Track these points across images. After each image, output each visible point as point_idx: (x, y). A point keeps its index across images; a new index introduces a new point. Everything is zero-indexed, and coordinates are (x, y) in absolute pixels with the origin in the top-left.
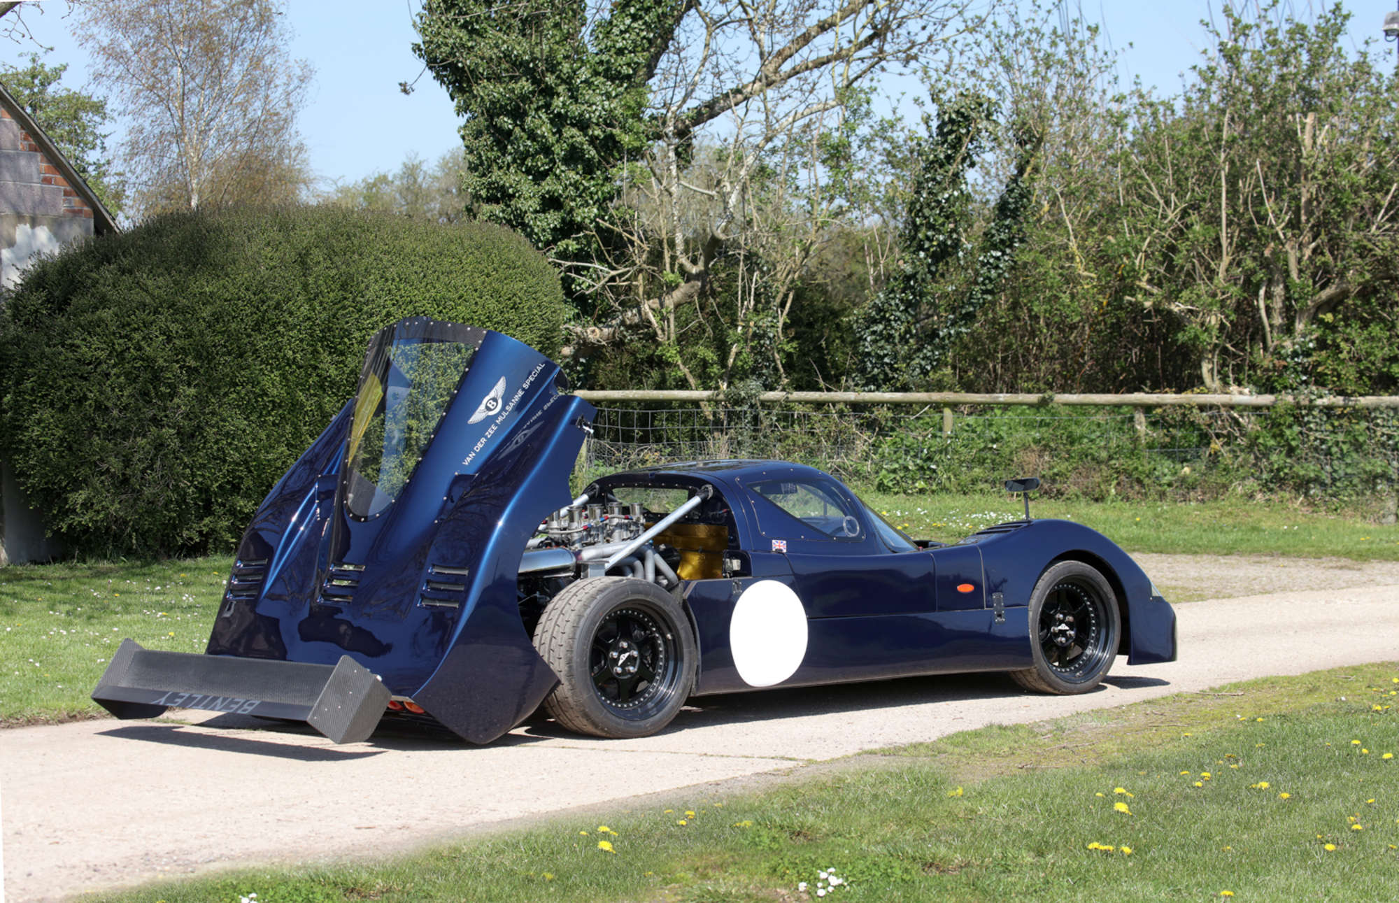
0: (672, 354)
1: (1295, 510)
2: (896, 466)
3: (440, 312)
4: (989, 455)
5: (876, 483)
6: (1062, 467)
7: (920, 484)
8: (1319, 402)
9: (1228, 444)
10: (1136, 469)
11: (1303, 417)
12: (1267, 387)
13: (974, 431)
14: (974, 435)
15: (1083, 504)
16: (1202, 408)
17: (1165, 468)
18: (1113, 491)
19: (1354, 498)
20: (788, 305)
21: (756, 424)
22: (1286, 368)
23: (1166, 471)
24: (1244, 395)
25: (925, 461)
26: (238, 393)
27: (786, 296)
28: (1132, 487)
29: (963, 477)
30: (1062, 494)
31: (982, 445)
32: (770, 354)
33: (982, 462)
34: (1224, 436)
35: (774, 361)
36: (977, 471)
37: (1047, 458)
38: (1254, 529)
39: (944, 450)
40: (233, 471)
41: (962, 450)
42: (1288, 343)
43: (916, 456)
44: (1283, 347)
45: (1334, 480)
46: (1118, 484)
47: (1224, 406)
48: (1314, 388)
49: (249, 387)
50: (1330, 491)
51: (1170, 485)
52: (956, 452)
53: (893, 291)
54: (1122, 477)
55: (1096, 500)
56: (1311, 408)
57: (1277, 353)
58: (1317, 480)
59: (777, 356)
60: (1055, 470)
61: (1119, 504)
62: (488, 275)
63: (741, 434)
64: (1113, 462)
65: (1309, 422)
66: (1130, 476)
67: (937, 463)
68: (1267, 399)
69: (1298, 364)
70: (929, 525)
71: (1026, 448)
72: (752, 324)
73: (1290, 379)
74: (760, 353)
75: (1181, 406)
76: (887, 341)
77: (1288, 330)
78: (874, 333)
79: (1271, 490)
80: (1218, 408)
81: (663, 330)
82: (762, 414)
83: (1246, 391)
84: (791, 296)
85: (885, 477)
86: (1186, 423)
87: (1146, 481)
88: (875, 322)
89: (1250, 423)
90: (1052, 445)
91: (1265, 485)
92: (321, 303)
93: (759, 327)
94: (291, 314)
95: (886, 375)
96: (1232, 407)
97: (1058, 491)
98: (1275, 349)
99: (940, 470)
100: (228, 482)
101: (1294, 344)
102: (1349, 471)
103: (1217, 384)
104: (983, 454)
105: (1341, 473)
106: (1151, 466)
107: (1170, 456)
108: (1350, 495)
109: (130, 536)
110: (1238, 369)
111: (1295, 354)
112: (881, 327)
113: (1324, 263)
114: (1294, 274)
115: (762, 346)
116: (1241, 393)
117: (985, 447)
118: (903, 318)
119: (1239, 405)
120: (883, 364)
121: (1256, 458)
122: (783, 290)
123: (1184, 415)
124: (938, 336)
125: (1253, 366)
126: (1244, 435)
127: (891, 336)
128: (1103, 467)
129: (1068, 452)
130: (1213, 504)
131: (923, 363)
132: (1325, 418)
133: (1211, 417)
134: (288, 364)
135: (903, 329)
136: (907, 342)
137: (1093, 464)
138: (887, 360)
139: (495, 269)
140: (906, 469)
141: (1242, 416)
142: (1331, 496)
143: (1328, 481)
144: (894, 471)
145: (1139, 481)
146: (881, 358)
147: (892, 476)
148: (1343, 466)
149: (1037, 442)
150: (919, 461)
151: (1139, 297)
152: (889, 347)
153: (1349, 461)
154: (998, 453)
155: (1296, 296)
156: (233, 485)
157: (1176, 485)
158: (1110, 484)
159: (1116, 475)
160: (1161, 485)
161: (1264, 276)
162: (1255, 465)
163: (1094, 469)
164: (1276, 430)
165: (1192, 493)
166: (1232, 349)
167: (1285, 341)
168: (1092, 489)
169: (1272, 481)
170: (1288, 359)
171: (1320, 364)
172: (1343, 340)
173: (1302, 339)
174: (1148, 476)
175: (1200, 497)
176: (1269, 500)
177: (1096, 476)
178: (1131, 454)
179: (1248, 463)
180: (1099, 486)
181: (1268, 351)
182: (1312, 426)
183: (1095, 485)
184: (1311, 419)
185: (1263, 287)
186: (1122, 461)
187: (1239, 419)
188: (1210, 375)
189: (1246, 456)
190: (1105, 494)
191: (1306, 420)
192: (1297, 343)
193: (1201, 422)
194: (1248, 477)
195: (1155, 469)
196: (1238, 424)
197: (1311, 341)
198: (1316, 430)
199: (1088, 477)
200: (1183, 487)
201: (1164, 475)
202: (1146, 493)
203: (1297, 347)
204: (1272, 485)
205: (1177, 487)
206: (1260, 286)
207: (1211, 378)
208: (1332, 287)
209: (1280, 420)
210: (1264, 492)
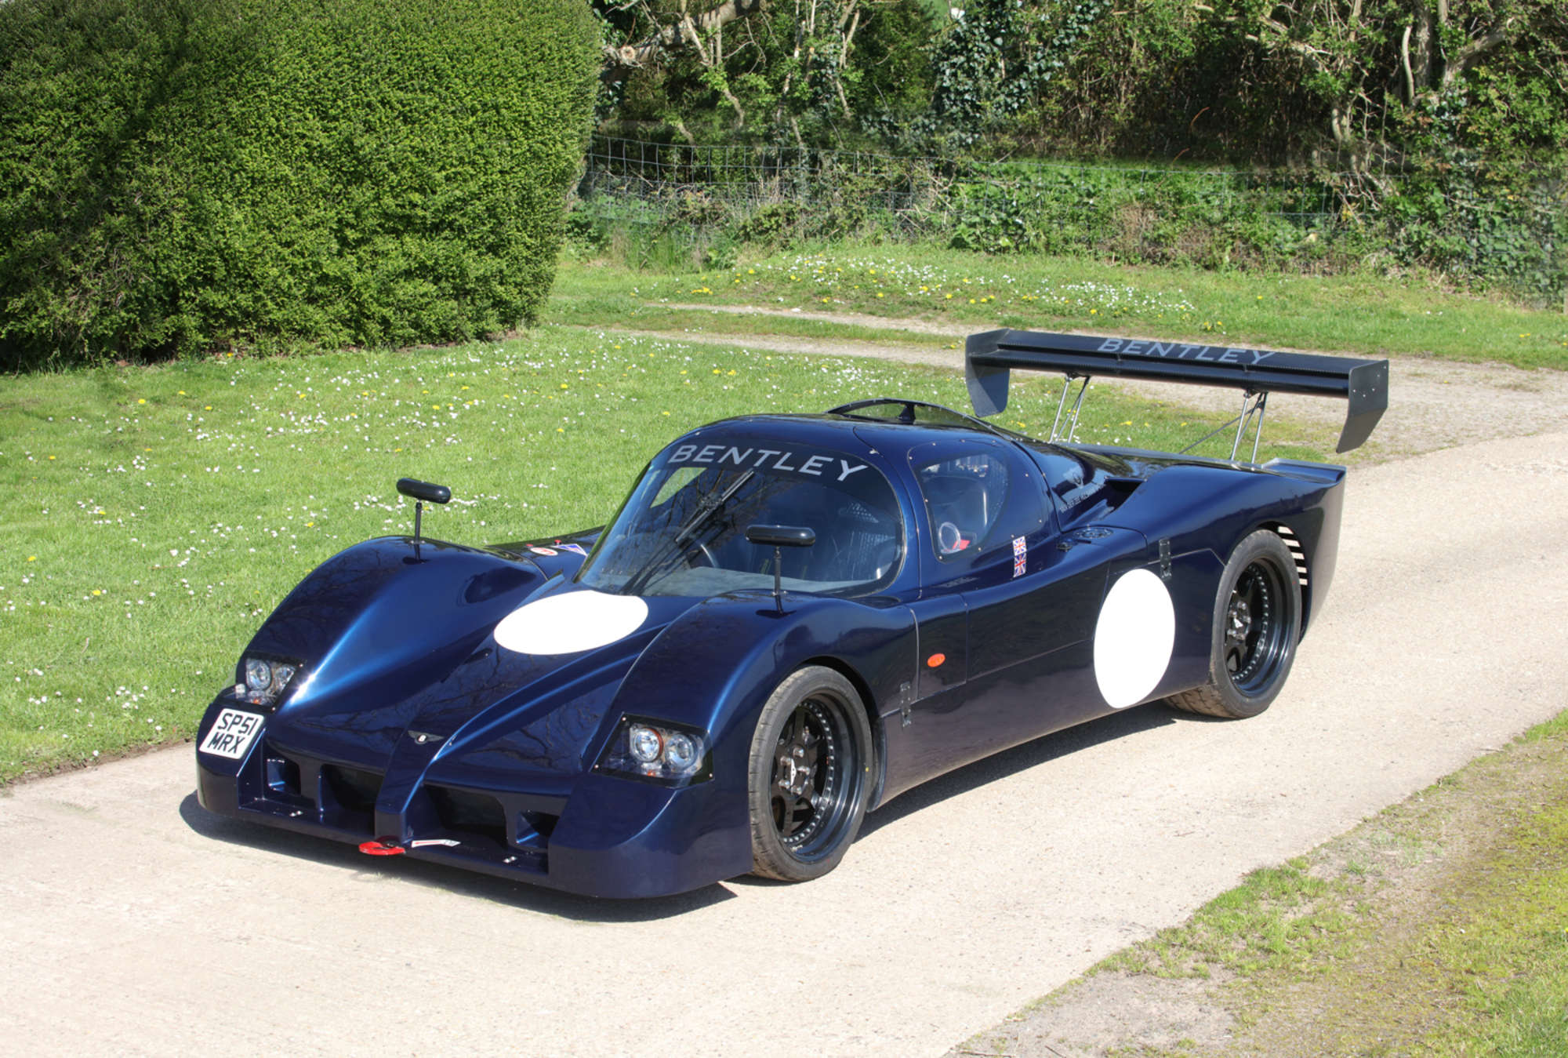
0: (718, 80)
1: (1436, 288)
2: (977, 219)
3: (453, 67)
4: (1084, 211)
5: (952, 238)
6: (1166, 228)
7: (1004, 241)
9: (1360, 209)
10: (1255, 234)
11: (1447, 182)
13: (1069, 183)
14: (1068, 187)
15: (1193, 273)
17: (1286, 232)
18: (1227, 259)
19: (1502, 277)
20: (853, 28)
21: (813, 166)
22: (1431, 125)
23: (1289, 237)
25: (1009, 215)
26: (210, 170)
27: (851, 17)
28: (1248, 255)
29: (1053, 233)
30: (1168, 260)
31: (1077, 199)
32: (831, 84)
33: (1075, 219)
34: (1357, 201)
35: (837, 93)
36: (1070, 229)
37: (1151, 217)
38: (1393, 314)
39: (1033, 203)
40: (204, 261)
41: (1054, 204)
42: (1434, 98)
43: (999, 209)
44: (1429, 102)
45: (1480, 256)
46: (1233, 250)
48: (1464, 150)
49: (223, 162)
50: (1474, 268)
51: (1292, 253)
52: (1044, 205)
53: (977, 18)
54: (1238, 243)
55: (1207, 267)
56: (1457, 173)
57: (1420, 107)
58: (1461, 256)
59: (840, 87)
60: (1161, 232)
61: (1234, 274)
62: (511, 21)
63: (797, 175)
64: (1228, 225)
65: (1455, 189)
66: (1246, 241)
67: (1023, 217)
69: (1444, 121)
70: (1018, 297)
71: (1127, 204)
72: (812, 50)
73: (1435, 138)
74: (821, 84)
76: (969, 76)
77: (1434, 82)
78: (953, 65)
79: (1407, 264)
81: (707, 51)
82: (821, 154)
84: (857, 16)
85: (963, 231)
86: (1313, 184)
87: (1265, 248)
88: (956, 53)
89: (1387, 187)
90: (1157, 202)
91: (1401, 259)
92: (310, 61)
93: (820, 55)
94: (273, 73)
95: (966, 113)
97: (1163, 255)
98: (1419, 103)
99: (1027, 225)
100: (199, 274)
101: (1440, 100)
102: (1498, 246)
103: (1348, 139)
104: (1076, 209)
105: (1489, 248)
106: (1271, 232)
107: (1295, 221)
108: (1497, 275)
109: (82, 342)
110: (1374, 124)
111: (1440, 111)
112: (962, 59)
113: (1480, 10)
114: (1443, 18)
115: (823, 76)
117: (1079, 202)
118: (988, 49)
120: (963, 101)
121: (1392, 226)
122: (848, 10)
123: (1312, 175)
124: (1027, 69)
125: (1392, 122)
126: (1381, 201)
127: (973, 69)
128: (1216, 230)
129: (1176, 212)
130: (1342, 278)
131: (1009, 100)
132: (1472, 185)
133: (1342, 178)
134: (271, 134)
135: (987, 63)
136: (991, 76)
137: (1203, 226)
138: (967, 97)
139: (520, 14)
140: (987, 222)
141: (1379, 179)
142: (1476, 273)
143: (1473, 256)
144: (973, 225)
145: (1257, 248)
146: (959, 93)
147: (972, 230)
148: (1491, 241)
149: (1140, 198)
150: (1003, 215)
151: (1263, 35)
152: (970, 82)
153: (1498, 235)
154: (1093, 209)
155: (1446, 44)
156: (205, 276)
157: (1299, 253)
158: (1224, 251)
159: (1230, 241)
160: (1281, 254)
161: (1411, 18)
162: (1392, 235)
163: (1206, 232)
164: (1417, 197)
165: (1317, 264)
166: (1367, 100)
167: (1430, 95)
168: (1203, 254)
169: (1410, 255)
170: (1433, 116)
171: (1469, 124)
172: (1499, 98)
173: (1450, 94)
174: (1267, 242)
175: (1327, 269)
176: (1406, 276)
177: (1207, 239)
178: (1249, 216)
179: (1382, 232)
180: (1210, 252)
181: (1409, 105)
182: (1458, 193)
183: (1206, 251)
184: (1457, 186)
185: (1408, 31)
186: (1238, 225)
187: (1376, 182)
188: (1342, 127)
189: (1381, 224)
190: (1218, 261)
191: (1451, 186)
192: (1445, 98)
193: (1332, 184)
194: (1382, 248)
195: (1276, 235)
196: (1373, 188)
197: (1460, 96)
198: (1462, 199)
199: (1198, 241)
200: (1308, 256)
201: (1286, 241)
202: (1265, 261)
203: (1444, 103)
204: (1409, 259)
205: (1300, 257)
206: (1404, 30)
207: (1342, 131)
208: (1484, 37)
209: (1422, 185)
210: (1399, 266)
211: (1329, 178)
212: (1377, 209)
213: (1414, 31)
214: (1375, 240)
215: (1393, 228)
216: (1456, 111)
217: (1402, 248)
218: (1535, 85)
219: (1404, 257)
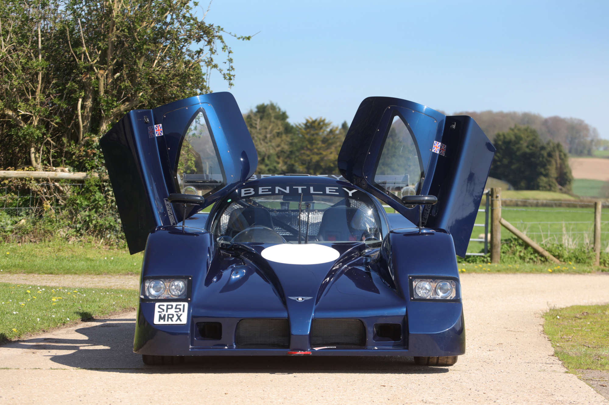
1: (100, 247)
9: (52, 204)
11: (104, 187)
12: (80, 168)
16: (37, 180)
17: (6, 220)
22: (95, 154)
23: (8, 222)
24: (65, 173)
34: (50, 199)
38: (87, 259)
42: (96, 138)
44: (93, 141)
47: (52, 179)
50: (120, 235)
51: (12, 231)
57: (88, 144)
58: (113, 228)
65: (108, 191)
68: (80, 175)
73: (96, 161)
75: (22, 179)
77: (95, 129)
79: (82, 234)
80: (47, 180)
83: (67, 169)
86: (24, 191)
89: (68, 191)
91: (77, 231)
96: (58, 180)
98: (86, 142)
101: (100, 140)
103: (40, 166)
107: (12, 213)
110: (57, 155)
113: (125, 88)
114: (102, 93)
116: (62, 171)
119: (63, 179)
121: (71, 213)
123: (24, 185)
125: (70, 154)
126: (65, 199)
130: (42, 244)
133: (42, 186)
141: (63, 187)
142: (121, 238)
143: (119, 228)
155: (104, 108)
157: (15, 231)
160: (5, 232)
161: (83, 94)
162: (72, 219)
164: (88, 195)
165: (27, 237)
166: (52, 142)
167: (93, 137)
169: (83, 229)
170: (96, 149)
175: (32, 240)
176: (81, 241)
179: (66, 217)
181: (79, 144)
187: (61, 188)
188: (36, 159)
189: (65, 212)
191: (106, 189)
193: (36, 190)
194: (66, 226)
196: (59, 191)
200: (21, 233)
201: (7, 224)
204: (83, 232)
205: (16, 233)
206: (78, 101)
207: (36, 161)
208: (127, 103)
209: (91, 188)
210: (77, 236)
211: (34, 186)
212: (62, 204)
213: (83, 102)
214: (62, 222)
215: (72, 215)
217: (78, 225)
219: (79, 230)
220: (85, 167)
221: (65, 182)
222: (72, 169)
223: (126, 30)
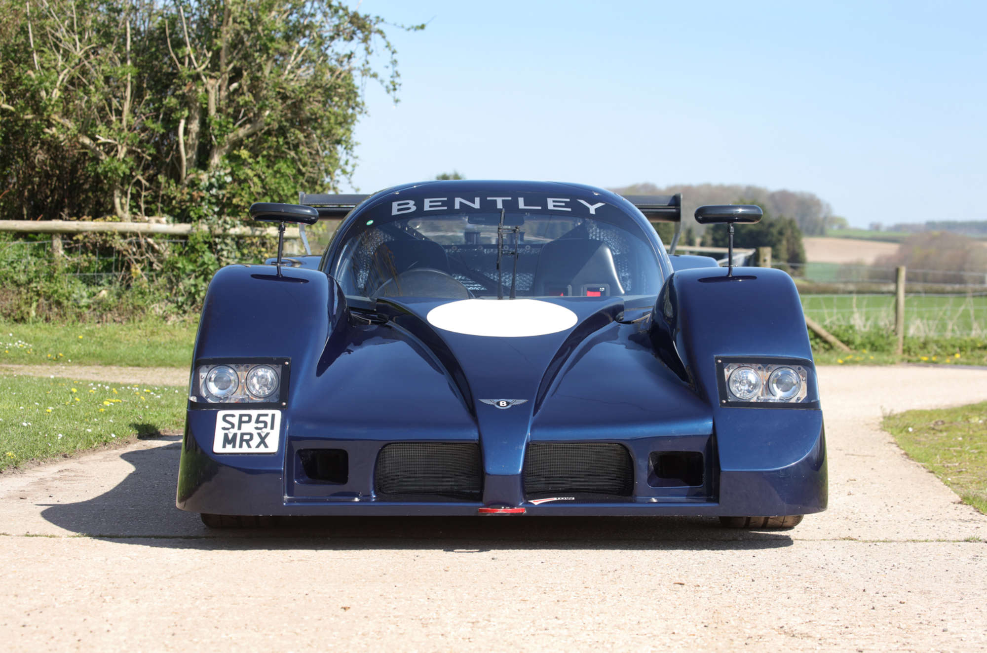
8: (232, 231)
9: (145, 268)
10: (56, 291)
11: (216, 244)
12: (183, 217)
15: (6, 325)
16: (123, 235)
17: (81, 291)
18: (33, 313)
22: (202, 198)
23: (84, 293)
24: (162, 224)
28: (50, 309)
42: (204, 176)
44: (201, 180)
46: (38, 306)
47: (144, 234)
48: (228, 219)
51: (88, 307)
54: (42, 300)
55: (17, 320)
56: (224, 236)
57: (193, 184)
61: (39, 325)
64: (34, 285)
65: (222, 250)
66: (48, 298)
68: (182, 228)
69: (212, 196)
73: (205, 208)
75: (101, 233)
77: (202, 162)
79: (183, 312)
80: (137, 235)
83: (164, 219)
86: (105, 250)
87: (65, 303)
89: (166, 250)
91: (179, 307)
96: (151, 235)
98: (191, 181)
101: (210, 178)
103: (127, 215)
106: (69, 290)
107: (88, 281)
110: (152, 199)
111: (210, 187)
113: (245, 104)
114: (213, 112)
116: (158, 222)
119: (158, 233)
121: (170, 281)
123: (105, 242)
125: (168, 198)
126: (161, 262)
128: (22, 289)
130: (132, 325)
132: (235, 247)
133: (130, 244)
137: (13, 287)
141: (159, 244)
145: (59, 304)
151: (54, 128)
155: (216, 132)
157: (93, 307)
158: (31, 306)
159: (37, 298)
160: (79, 307)
161: (186, 113)
162: (171, 289)
163: (13, 292)
164: (193, 256)
165: (109, 315)
166: (144, 182)
167: (201, 174)
168: (12, 311)
169: (187, 304)
170: (204, 192)
171: (234, 196)
172: (255, 175)
173: (217, 173)
174: (67, 299)
175: (117, 319)
176: (184, 321)
177: (14, 298)
178: (50, 277)
179: (164, 287)
180: (19, 308)
181: (182, 184)
182: (225, 253)
183: (15, 307)
184: (224, 246)
185: (183, 123)
186: (42, 284)
187: (156, 246)
188: (122, 205)
189: (162, 280)
190: (25, 316)
191: (219, 247)
192: (213, 176)
193: (121, 248)
194: (163, 300)
195: (73, 292)
196: (154, 250)
197: (226, 175)
198: (228, 258)
199: (7, 299)
200: (102, 309)
201: (82, 297)
202: (65, 315)
203: (213, 180)
204: (186, 308)
205: (95, 310)
206: (179, 122)
207: (122, 208)
208: (248, 126)
209: (198, 247)
210: (178, 314)
211: (119, 244)
212: (158, 268)
213: (186, 124)
214: (157, 294)
215: (172, 284)
216: (221, 187)
217: (181, 299)
218: (282, 165)
219: (181, 306)
220: (189, 216)
221: (162, 238)
222: (171, 219)
223: (247, 22)
